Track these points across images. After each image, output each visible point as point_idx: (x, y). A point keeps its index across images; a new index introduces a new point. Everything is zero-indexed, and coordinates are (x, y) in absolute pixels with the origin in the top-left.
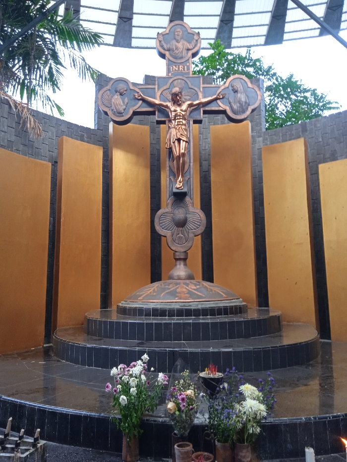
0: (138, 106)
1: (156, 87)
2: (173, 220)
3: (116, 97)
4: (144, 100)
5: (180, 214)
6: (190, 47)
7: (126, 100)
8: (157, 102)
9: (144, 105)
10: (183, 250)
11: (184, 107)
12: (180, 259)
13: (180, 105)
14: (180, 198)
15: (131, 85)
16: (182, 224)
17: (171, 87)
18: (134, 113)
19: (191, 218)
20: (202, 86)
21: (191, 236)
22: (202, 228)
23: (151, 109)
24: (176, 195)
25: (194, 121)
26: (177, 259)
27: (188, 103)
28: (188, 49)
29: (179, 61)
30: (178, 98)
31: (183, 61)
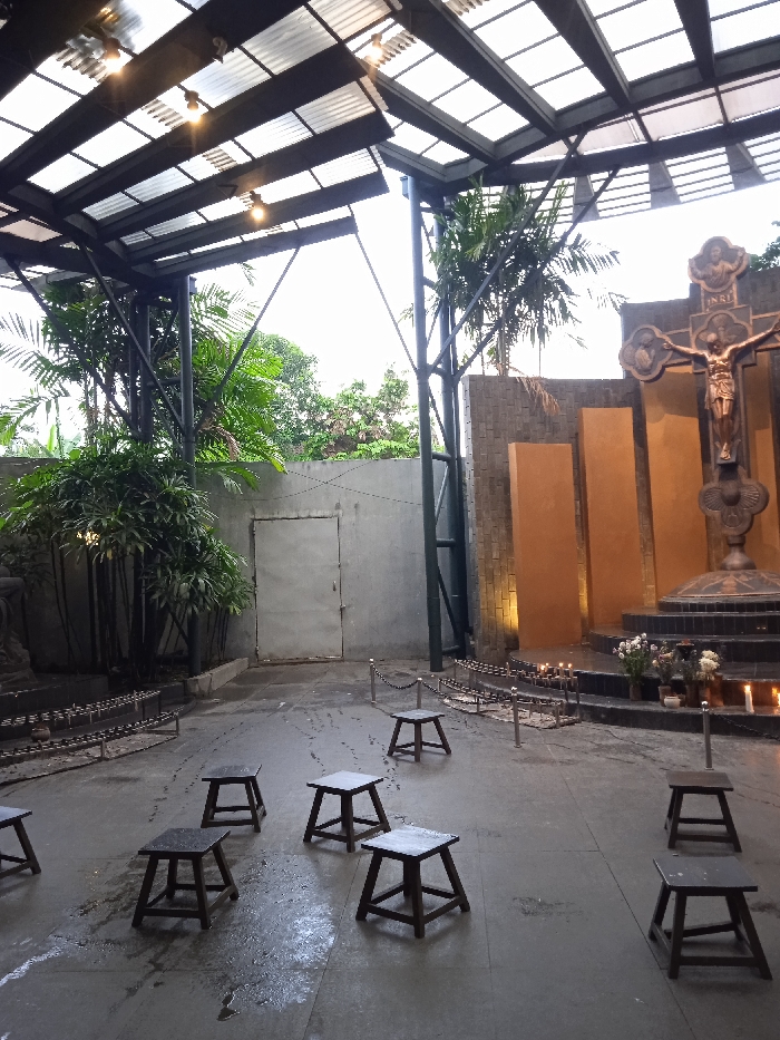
1: (690, 330)
2: (723, 497)
3: (639, 351)
4: (675, 350)
5: (730, 488)
6: (732, 267)
7: (653, 352)
8: (692, 351)
9: (677, 355)
10: (736, 533)
11: (726, 355)
12: (735, 545)
13: (719, 354)
14: (729, 470)
15: (658, 333)
16: (734, 501)
17: (711, 327)
18: (664, 367)
19: (745, 493)
20: (752, 317)
21: (747, 515)
22: (760, 505)
23: (686, 360)
24: (722, 465)
25: (744, 367)
26: (731, 545)
27: (731, 348)
28: (730, 272)
29: (719, 290)
30: (715, 348)
31: (724, 288)
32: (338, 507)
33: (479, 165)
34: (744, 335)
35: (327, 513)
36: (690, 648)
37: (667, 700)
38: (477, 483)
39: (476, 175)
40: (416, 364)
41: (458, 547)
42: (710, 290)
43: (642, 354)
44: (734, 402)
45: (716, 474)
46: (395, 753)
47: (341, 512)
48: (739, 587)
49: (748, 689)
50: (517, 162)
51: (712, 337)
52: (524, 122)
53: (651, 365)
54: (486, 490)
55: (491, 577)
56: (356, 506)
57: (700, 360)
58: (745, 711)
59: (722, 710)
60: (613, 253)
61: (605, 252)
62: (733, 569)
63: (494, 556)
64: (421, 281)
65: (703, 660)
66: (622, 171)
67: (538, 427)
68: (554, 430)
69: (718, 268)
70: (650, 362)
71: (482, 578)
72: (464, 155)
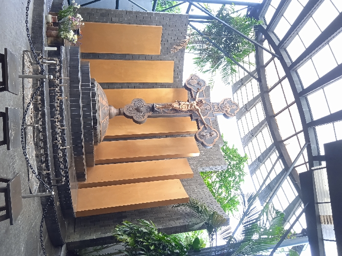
0: (194, 90)
1: (205, 98)
4: (197, 93)
6: (228, 112)
7: (196, 85)
8: (197, 98)
9: (195, 93)
10: (125, 111)
11: (197, 107)
13: (197, 105)
14: (152, 109)
20: (210, 118)
22: (137, 120)
26: (119, 109)
27: (199, 109)
28: (226, 111)
31: (220, 109)
42: (220, 105)
44: (178, 110)
62: (110, 108)
69: (227, 107)
70: (192, 84)
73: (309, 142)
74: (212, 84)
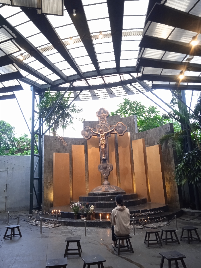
0: (92, 134)
1: (97, 128)
2: (103, 167)
3: (85, 132)
4: (93, 132)
5: (105, 165)
6: (105, 115)
7: (89, 132)
8: (97, 133)
10: (106, 176)
11: (104, 134)
12: (106, 179)
13: (102, 134)
14: (104, 161)
15: (90, 128)
16: (105, 168)
17: (101, 128)
18: (91, 136)
19: (108, 166)
20: (109, 126)
21: (108, 172)
22: (111, 169)
23: (96, 135)
24: (103, 160)
25: (108, 137)
26: (105, 179)
27: (105, 133)
28: (105, 116)
29: (102, 120)
30: (101, 132)
31: (103, 119)
32: (7, 168)
33: (49, 86)
34: (108, 130)
35: (4, 170)
36: (88, 205)
37: (82, 218)
38: (45, 162)
39: (49, 88)
40: (31, 132)
41: (40, 180)
42: (101, 119)
43: (86, 133)
44: (106, 145)
45: (102, 162)
46: (5, 238)
47: (8, 170)
48: (106, 189)
49: (100, 215)
50: (59, 86)
51: (101, 130)
52: (59, 78)
53: (88, 136)
54: (47, 164)
55: (47, 188)
56: (13, 168)
57: (99, 135)
58: (99, 220)
59: (95, 220)
60: (81, 109)
61: (80, 109)
62: (105, 185)
63: (49, 182)
64: (34, 111)
65: (90, 208)
66: (83, 91)
67: (62, 149)
68: (66, 150)
69: (102, 115)
70: (88, 135)
71: (45, 188)
72: (45, 83)
73: (128, 72)
74: (82, 119)
